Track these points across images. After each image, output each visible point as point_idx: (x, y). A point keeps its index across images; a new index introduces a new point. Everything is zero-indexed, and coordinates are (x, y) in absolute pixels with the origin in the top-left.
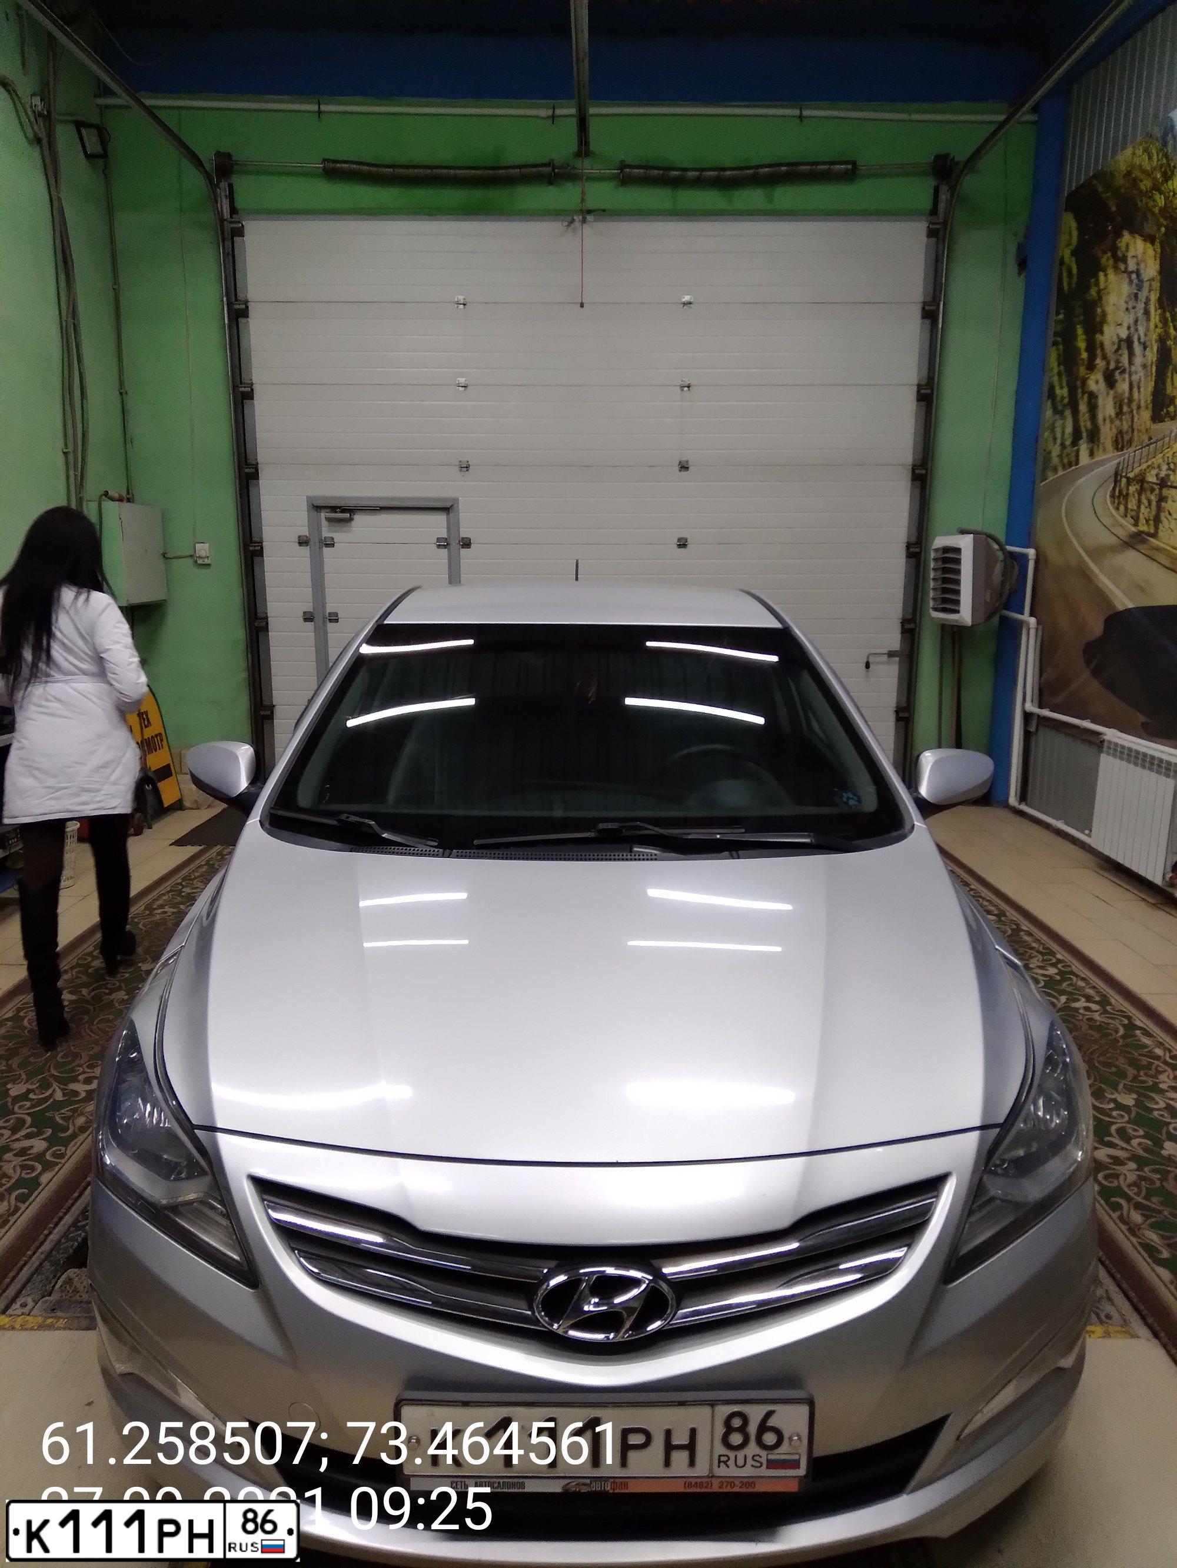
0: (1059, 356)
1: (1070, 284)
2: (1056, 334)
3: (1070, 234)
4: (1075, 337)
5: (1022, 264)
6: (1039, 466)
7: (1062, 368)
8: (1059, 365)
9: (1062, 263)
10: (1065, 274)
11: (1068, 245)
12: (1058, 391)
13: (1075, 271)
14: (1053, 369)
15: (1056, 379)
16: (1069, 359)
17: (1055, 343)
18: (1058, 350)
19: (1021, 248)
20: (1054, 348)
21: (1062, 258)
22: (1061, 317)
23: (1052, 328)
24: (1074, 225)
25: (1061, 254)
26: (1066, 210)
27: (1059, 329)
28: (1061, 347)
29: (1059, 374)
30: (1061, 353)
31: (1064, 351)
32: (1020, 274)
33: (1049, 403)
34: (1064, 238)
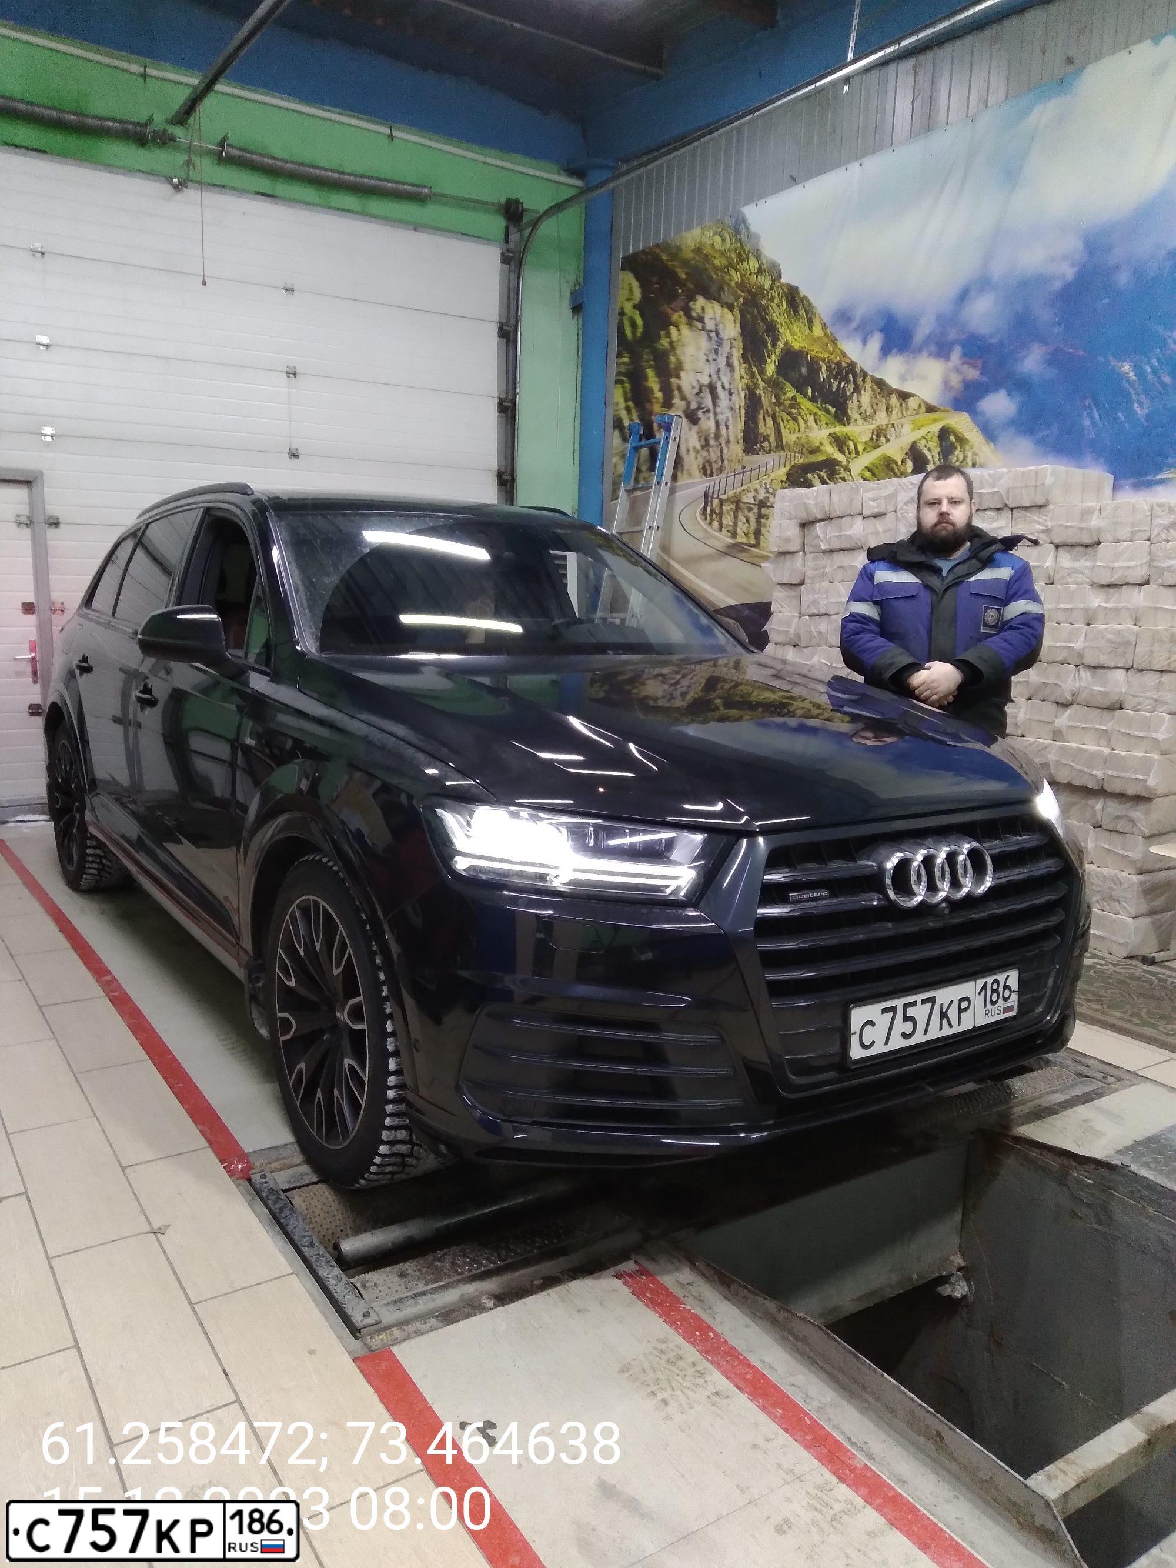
0: (625, 394)
1: (634, 333)
2: (618, 374)
3: (631, 290)
4: (646, 378)
5: (577, 309)
6: (608, 487)
7: (631, 404)
8: (626, 400)
9: (622, 313)
10: (627, 323)
11: (628, 299)
12: (626, 423)
13: (639, 321)
14: (617, 404)
15: (623, 414)
16: (639, 397)
17: (617, 382)
18: (623, 387)
19: (574, 295)
20: (618, 386)
21: (622, 309)
22: (626, 359)
23: (613, 369)
24: (635, 284)
25: (619, 306)
26: (623, 269)
27: (623, 369)
28: (627, 386)
29: (628, 409)
30: (628, 391)
31: (632, 389)
32: (573, 317)
33: (617, 433)
34: (623, 294)
